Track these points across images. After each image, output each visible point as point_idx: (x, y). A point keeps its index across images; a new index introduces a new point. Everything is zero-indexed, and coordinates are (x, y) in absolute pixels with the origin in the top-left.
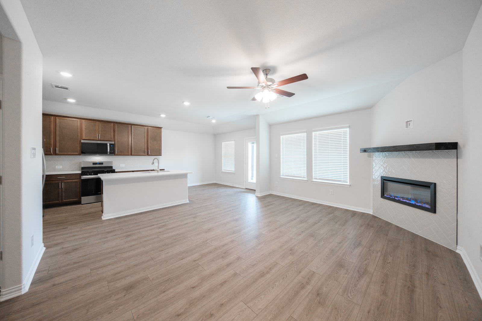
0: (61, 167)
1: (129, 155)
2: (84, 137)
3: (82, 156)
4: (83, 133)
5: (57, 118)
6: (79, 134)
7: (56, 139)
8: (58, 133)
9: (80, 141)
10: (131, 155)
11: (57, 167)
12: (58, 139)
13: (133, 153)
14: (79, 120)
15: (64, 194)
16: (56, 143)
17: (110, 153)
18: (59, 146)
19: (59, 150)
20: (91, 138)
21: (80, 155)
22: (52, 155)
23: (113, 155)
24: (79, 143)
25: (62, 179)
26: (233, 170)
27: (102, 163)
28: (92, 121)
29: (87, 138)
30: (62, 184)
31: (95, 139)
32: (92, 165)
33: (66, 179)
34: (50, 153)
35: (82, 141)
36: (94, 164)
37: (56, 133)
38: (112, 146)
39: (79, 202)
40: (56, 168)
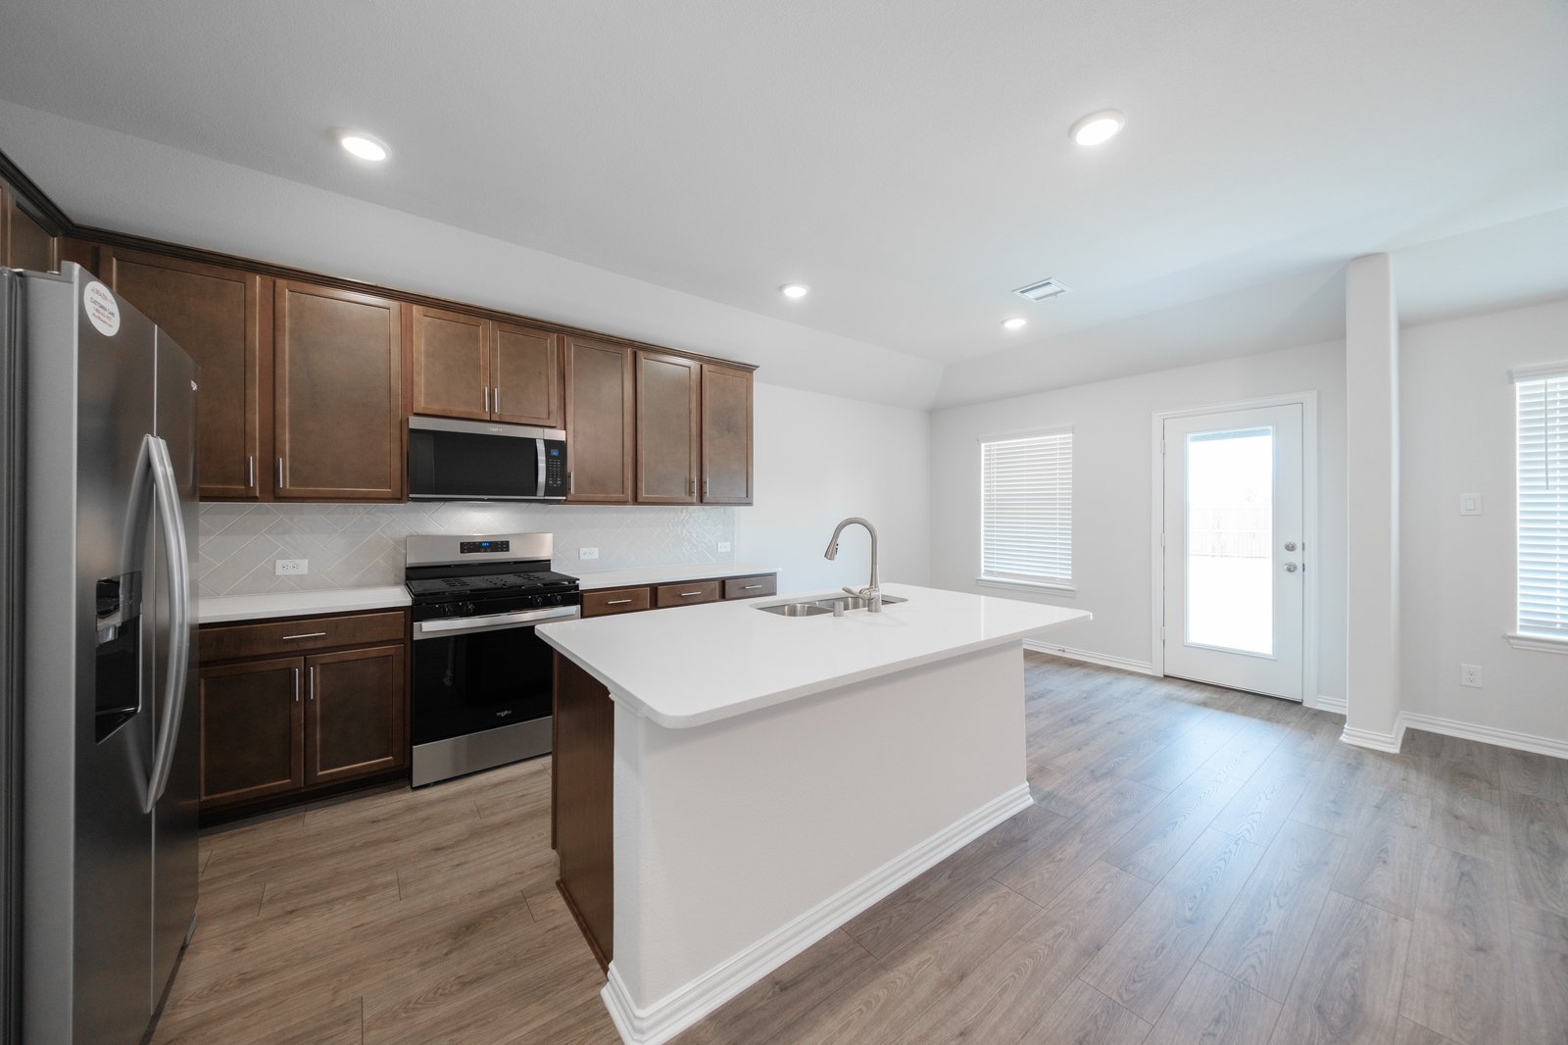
0: (303, 567)
1: (624, 503)
2: (421, 404)
3: (410, 503)
4: (416, 378)
5: (281, 283)
6: (397, 384)
7: (278, 406)
8: (286, 370)
9: (405, 422)
10: (636, 501)
11: (285, 568)
12: (286, 405)
13: (643, 494)
14: (393, 304)
15: (318, 736)
16: (278, 431)
17: (549, 491)
18: (291, 449)
19: (294, 474)
20: (460, 409)
21: (399, 500)
22: (254, 499)
23: (558, 502)
24: (396, 432)
25: (310, 645)
26: (1067, 574)
27: (503, 546)
28: (463, 318)
29: (436, 408)
30: (306, 675)
31: (476, 412)
32: (454, 556)
33: (329, 643)
34: (242, 487)
35: (415, 423)
36: (468, 547)
37: (279, 372)
38: (555, 453)
39: (399, 777)
40: (279, 571)
